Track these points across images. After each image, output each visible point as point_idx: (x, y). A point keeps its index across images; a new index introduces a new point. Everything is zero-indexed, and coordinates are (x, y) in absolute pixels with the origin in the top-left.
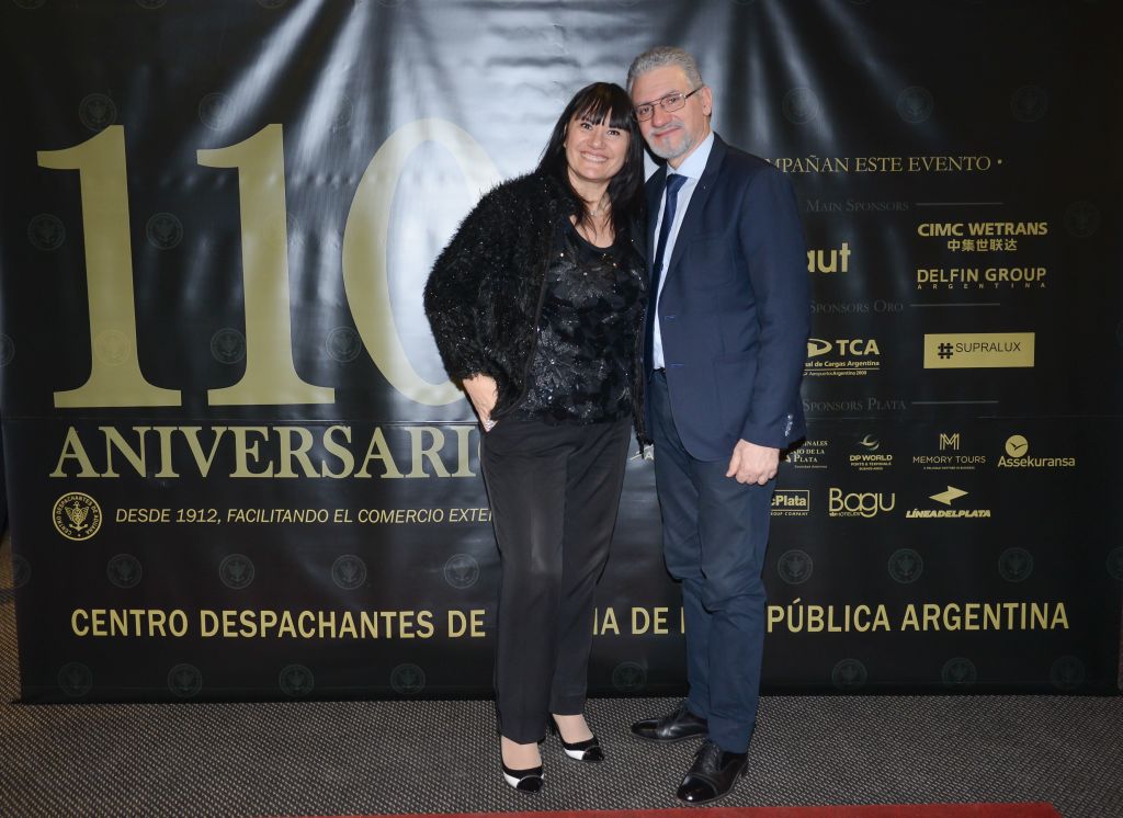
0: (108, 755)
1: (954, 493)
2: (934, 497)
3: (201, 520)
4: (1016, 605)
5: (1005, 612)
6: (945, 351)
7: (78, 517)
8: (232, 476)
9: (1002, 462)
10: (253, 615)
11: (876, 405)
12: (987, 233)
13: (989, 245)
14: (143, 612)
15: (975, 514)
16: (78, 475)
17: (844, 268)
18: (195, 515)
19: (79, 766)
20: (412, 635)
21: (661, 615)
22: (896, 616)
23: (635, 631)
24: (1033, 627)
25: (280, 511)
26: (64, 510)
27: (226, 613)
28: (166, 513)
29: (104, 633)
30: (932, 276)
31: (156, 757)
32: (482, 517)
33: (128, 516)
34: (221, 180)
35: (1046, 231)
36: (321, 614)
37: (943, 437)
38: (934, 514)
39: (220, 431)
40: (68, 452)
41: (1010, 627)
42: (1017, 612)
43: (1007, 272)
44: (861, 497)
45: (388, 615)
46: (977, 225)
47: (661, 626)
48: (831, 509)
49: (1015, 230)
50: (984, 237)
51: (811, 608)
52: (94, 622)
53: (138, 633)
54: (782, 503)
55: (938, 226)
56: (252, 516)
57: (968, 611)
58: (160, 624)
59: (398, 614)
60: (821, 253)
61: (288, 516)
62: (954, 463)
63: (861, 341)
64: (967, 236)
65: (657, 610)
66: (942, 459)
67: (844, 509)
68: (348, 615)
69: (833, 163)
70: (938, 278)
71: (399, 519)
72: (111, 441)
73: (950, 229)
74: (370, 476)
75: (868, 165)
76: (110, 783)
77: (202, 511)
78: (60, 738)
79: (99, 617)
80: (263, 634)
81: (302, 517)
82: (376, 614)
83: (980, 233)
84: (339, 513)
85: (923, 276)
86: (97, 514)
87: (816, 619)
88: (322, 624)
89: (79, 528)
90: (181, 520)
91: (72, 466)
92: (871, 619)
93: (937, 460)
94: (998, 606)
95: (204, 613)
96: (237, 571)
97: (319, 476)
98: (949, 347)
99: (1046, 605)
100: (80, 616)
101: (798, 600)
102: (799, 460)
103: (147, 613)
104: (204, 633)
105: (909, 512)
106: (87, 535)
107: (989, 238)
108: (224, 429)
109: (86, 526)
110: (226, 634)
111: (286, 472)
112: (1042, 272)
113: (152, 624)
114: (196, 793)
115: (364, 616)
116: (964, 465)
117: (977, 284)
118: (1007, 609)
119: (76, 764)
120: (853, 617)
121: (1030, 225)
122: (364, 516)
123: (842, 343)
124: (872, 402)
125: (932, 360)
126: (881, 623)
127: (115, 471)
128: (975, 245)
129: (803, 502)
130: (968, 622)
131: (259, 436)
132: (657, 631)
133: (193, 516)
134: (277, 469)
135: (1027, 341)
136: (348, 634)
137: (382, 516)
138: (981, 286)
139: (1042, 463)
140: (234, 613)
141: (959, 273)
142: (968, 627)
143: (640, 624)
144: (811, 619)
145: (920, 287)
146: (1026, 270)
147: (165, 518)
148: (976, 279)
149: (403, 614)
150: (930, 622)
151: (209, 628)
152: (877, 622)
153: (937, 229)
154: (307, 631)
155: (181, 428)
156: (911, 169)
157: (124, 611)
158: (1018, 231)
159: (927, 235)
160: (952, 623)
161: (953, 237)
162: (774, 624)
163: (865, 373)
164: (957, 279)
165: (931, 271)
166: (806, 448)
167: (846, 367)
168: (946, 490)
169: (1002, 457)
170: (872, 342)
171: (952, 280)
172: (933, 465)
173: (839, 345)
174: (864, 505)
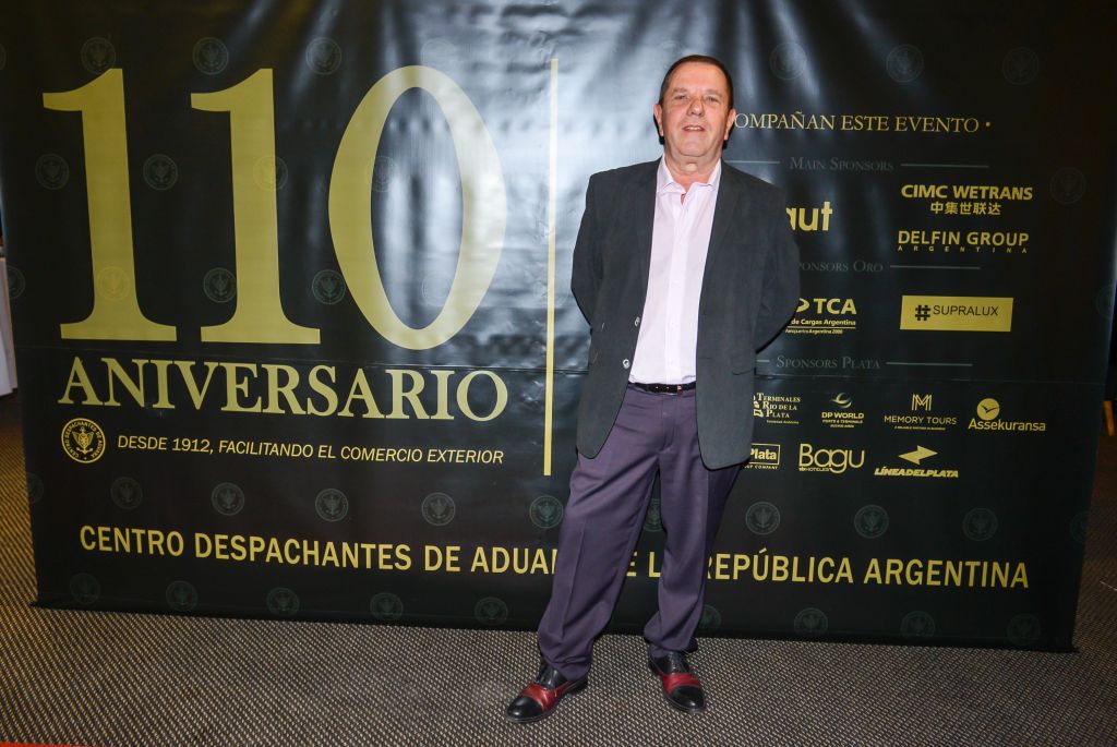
0: (97, 668)
1: (923, 453)
2: (902, 456)
3: (195, 450)
4: (978, 563)
5: (966, 570)
6: (923, 313)
7: (84, 441)
8: (223, 409)
9: (973, 424)
10: (243, 540)
11: (849, 366)
12: (971, 197)
13: (972, 208)
14: (143, 532)
15: (943, 474)
16: (84, 403)
17: (826, 227)
18: (189, 445)
19: (68, 679)
20: (390, 567)
22: (859, 571)
24: (993, 585)
25: (267, 444)
26: (71, 435)
27: (218, 537)
28: (163, 441)
29: (109, 549)
30: (913, 237)
31: (140, 674)
32: (460, 459)
33: (128, 442)
35: (1030, 196)
36: (305, 542)
37: (916, 397)
38: (902, 472)
39: (212, 366)
40: (73, 381)
41: (971, 584)
42: (979, 570)
43: (989, 236)
44: (831, 454)
45: (369, 547)
46: (961, 188)
48: (801, 464)
49: (999, 194)
50: (968, 200)
51: (776, 558)
52: (100, 538)
53: (140, 551)
54: (752, 456)
55: (922, 187)
56: (242, 447)
57: (930, 567)
58: (159, 543)
59: (377, 547)
60: (802, 211)
61: (275, 449)
62: (925, 423)
63: (838, 300)
64: (951, 198)
66: (914, 419)
67: (814, 465)
68: (330, 545)
69: (819, 120)
70: (920, 240)
71: (380, 457)
72: (113, 372)
73: (934, 191)
74: (352, 415)
75: (854, 123)
76: (89, 701)
77: (196, 441)
78: (61, 646)
79: (105, 534)
80: (252, 559)
81: (288, 450)
82: (356, 545)
83: (964, 196)
84: (323, 449)
85: (904, 237)
86: (101, 439)
87: (781, 568)
88: (306, 552)
89: (85, 452)
90: (177, 449)
91: (78, 394)
92: (835, 571)
93: (908, 420)
94: (961, 563)
95: (198, 536)
96: (229, 499)
97: (304, 413)
98: (927, 309)
99: (1007, 564)
100: (87, 532)
101: (765, 550)
102: (771, 415)
104: (199, 554)
105: (877, 470)
106: (92, 458)
107: (973, 201)
108: (216, 364)
109: (91, 450)
110: (219, 556)
111: (274, 408)
112: (1024, 237)
113: (151, 543)
114: (165, 718)
115: (345, 546)
116: (936, 426)
117: (959, 246)
118: (969, 567)
119: (65, 676)
120: (817, 569)
121: (1015, 190)
122: (347, 453)
123: (820, 301)
124: (847, 361)
125: (908, 321)
126: (844, 575)
127: (116, 399)
128: (959, 208)
130: (929, 577)
131: (248, 372)
133: (187, 445)
134: (265, 404)
135: (1005, 305)
136: (330, 563)
137: (365, 454)
138: (962, 249)
139: (1012, 426)
140: (225, 537)
141: (941, 236)
142: (930, 582)
144: (776, 568)
145: (900, 248)
146: (1008, 235)
147: (162, 446)
148: (957, 242)
149: (382, 547)
150: (893, 577)
151: (203, 550)
152: (840, 574)
153: (921, 191)
154: (293, 557)
155: (176, 362)
156: (898, 129)
157: (127, 530)
158: (1003, 195)
159: (910, 196)
160: (914, 578)
161: (936, 199)
162: (740, 572)
163: (840, 332)
164: (938, 242)
165: (913, 233)
166: (778, 403)
167: (822, 325)
168: (916, 449)
169: (973, 420)
170: (849, 301)
171: (933, 242)
172: (905, 424)
173: (817, 303)
174: (834, 461)
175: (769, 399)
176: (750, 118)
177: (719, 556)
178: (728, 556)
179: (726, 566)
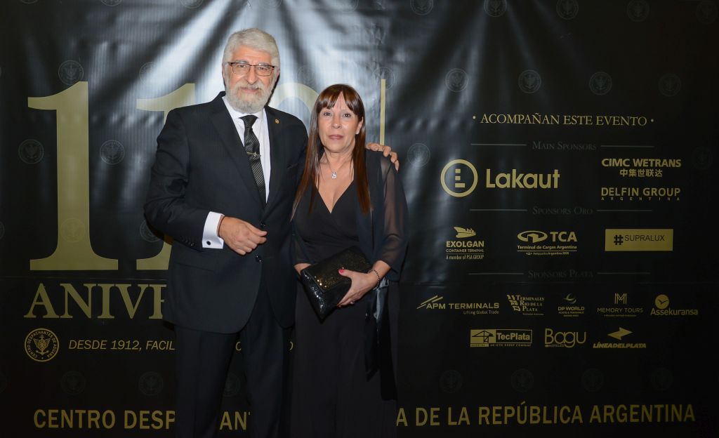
1: (623, 332)
2: (609, 335)
3: (128, 348)
4: (662, 406)
5: (655, 411)
6: (618, 240)
7: (42, 345)
8: (150, 318)
9: (653, 312)
10: (161, 413)
11: (575, 275)
12: (644, 165)
13: (645, 173)
14: (84, 412)
15: (636, 346)
16: (44, 317)
17: (556, 186)
18: (124, 345)
21: (435, 413)
22: (586, 413)
23: (418, 424)
24: (672, 420)
26: (32, 341)
27: (142, 413)
28: (103, 343)
29: (57, 426)
30: (610, 191)
33: (77, 345)
34: (152, 120)
35: (680, 165)
37: (617, 295)
38: (610, 346)
39: (143, 287)
40: (37, 301)
41: (659, 420)
42: (663, 410)
43: (656, 190)
44: (565, 335)
46: (638, 160)
47: (435, 420)
48: (546, 343)
49: (661, 163)
50: (642, 168)
51: (532, 408)
52: (50, 418)
53: (80, 426)
54: (514, 338)
55: (614, 160)
56: (163, 345)
57: (631, 409)
58: (96, 420)
60: (541, 176)
62: (623, 312)
63: (565, 233)
64: (632, 167)
65: (433, 410)
66: (616, 310)
67: (554, 343)
68: (226, 414)
69: (549, 118)
70: (614, 193)
72: (69, 294)
73: (622, 162)
75: (571, 120)
77: (129, 342)
79: (54, 415)
80: (167, 427)
82: (245, 413)
83: (640, 166)
85: (605, 192)
86: (56, 343)
87: (535, 415)
89: (42, 353)
90: (114, 348)
91: (41, 310)
92: (571, 415)
93: (612, 310)
94: (651, 406)
95: (127, 412)
96: (151, 383)
98: (621, 237)
99: (681, 406)
100: (40, 414)
101: (524, 402)
102: (525, 310)
103: (87, 413)
104: (126, 426)
105: (595, 344)
106: (47, 358)
107: (645, 168)
108: (147, 286)
109: (48, 352)
110: (142, 427)
112: (677, 191)
113: (90, 419)
115: (237, 414)
117: (638, 197)
118: (657, 408)
121: (670, 161)
123: (554, 234)
124: (572, 272)
125: (610, 246)
126: (577, 418)
127: (70, 313)
128: (637, 173)
129: (528, 338)
130: (631, 416)
132: (432, 424)
133: (122, 345)
135: (668, 234)
136: (225, 427)
138: (641, 199)
139: (677, 313)
140: (148, 412)
141: (627, 191)
142: (632, 420)
143: (421, 420)
144: (532, 415)
145: (603, 199)
146: (668, 189)
147: (103, 346)
150: (608, 417)
151: (130, 422)
152: (574, 417)
153: (613, 162)
155: (117, 285)
156: (598, 124)
157: (72, 411)
158: (663, 164)
159: (607, 166)
160: (622, 417)
161: (623, 167)
162: (508, 418)
163: (568, 253)
164: (626, 194)
165: (610, 189)
166: (530, 302)
167: (556, 249)
168: (618, 330)
169: (653, 309)
170: (572, 233)
171: (622, 194)
172: (611, 313)
173: (552, 235)
174: (567, 339)
175: (524, 299)
176: (507, 117)
177: (495, 408)
178: (500, 408)
179: (499, 415)
